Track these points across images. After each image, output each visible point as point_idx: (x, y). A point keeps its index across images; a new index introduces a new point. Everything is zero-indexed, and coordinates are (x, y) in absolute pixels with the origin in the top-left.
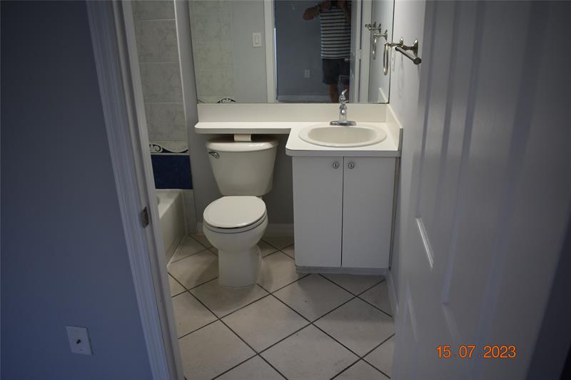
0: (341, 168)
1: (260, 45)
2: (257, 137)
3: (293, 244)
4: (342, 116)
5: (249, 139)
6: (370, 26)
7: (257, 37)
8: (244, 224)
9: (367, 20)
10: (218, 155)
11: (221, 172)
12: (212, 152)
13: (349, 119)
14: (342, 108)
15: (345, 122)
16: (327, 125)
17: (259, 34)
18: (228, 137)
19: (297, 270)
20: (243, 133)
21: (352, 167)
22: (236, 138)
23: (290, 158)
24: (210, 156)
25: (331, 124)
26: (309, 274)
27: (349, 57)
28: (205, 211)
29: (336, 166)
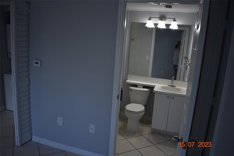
0: (169, 98)
1: (148, 60)
2: (145, 87)
3: (151, 123)
4: (172, 84)
5: (142, 87)
6: (185, 57)
7: (147, 57)
8: (137, 111)
9: (184, 56)
10: (132, 91)
11: (132, 96)
12: (130, 89)
13: (174, 85)
14: (172, 81)
15: (172, 85)
16: (167, 86)
17: (148, 56)
18: (136, 86)
19: (152, 130)
20: (141, 85)
21: (173, 98)
22: (138, 86)
23: (154, 93)
24: (129, 90)
25: (168, 86)
26: (155, 132)
27: (177, 67)
28: (126, 106)
29: (168, 97)
